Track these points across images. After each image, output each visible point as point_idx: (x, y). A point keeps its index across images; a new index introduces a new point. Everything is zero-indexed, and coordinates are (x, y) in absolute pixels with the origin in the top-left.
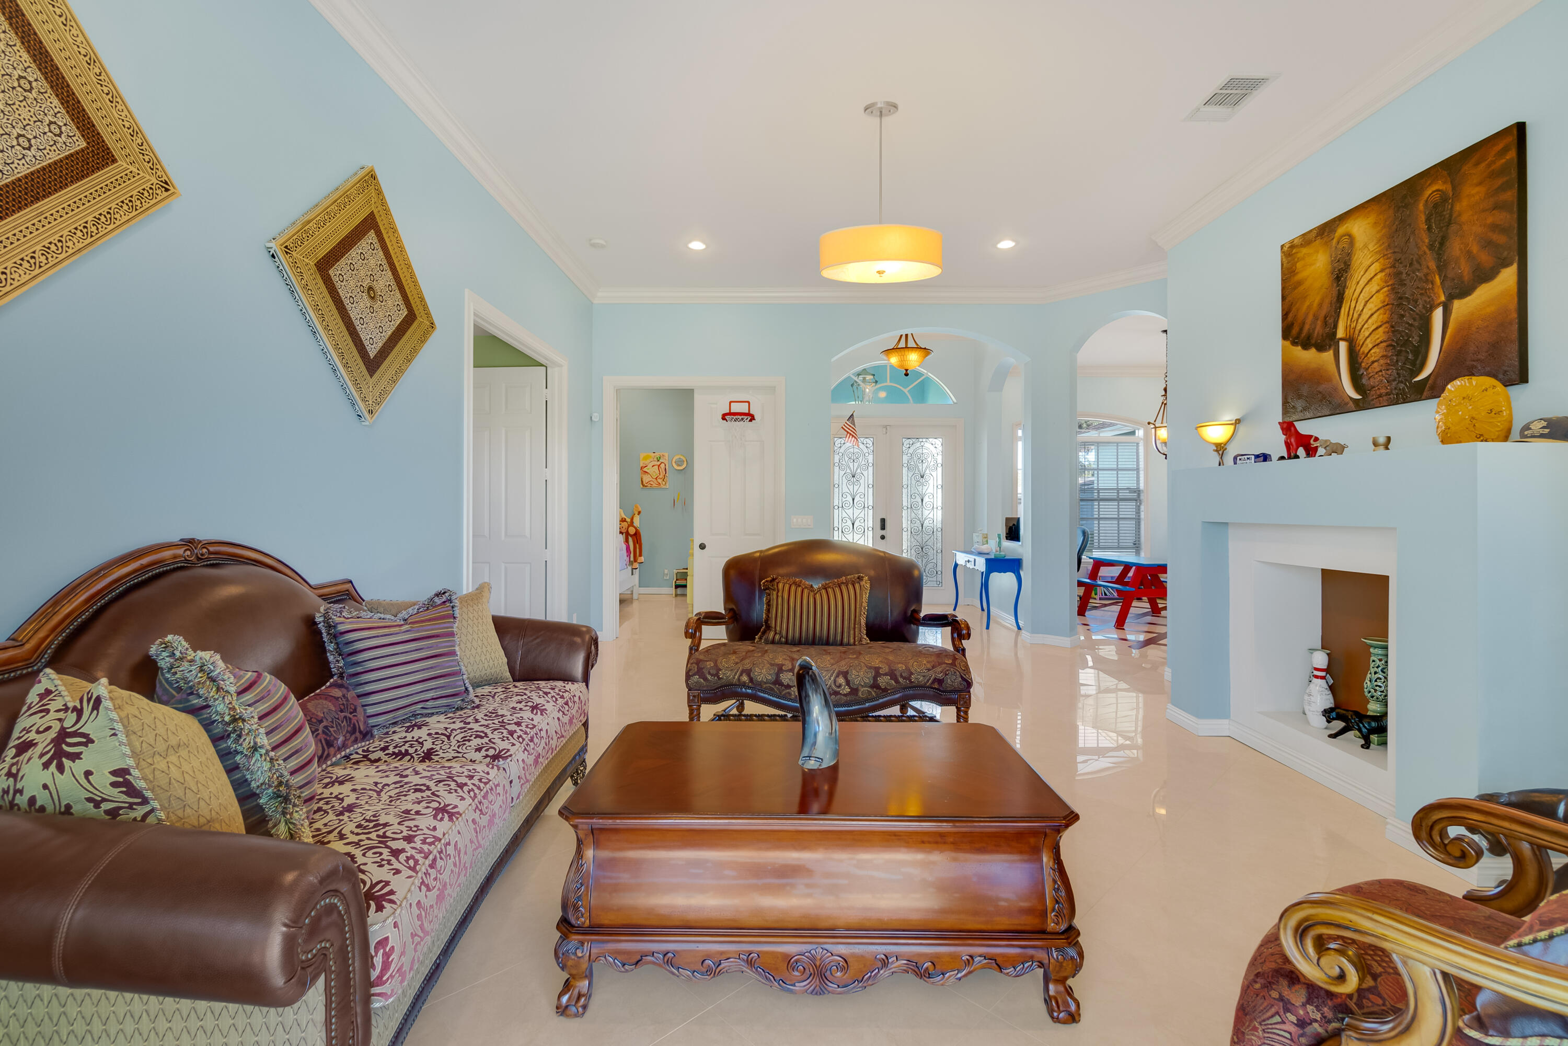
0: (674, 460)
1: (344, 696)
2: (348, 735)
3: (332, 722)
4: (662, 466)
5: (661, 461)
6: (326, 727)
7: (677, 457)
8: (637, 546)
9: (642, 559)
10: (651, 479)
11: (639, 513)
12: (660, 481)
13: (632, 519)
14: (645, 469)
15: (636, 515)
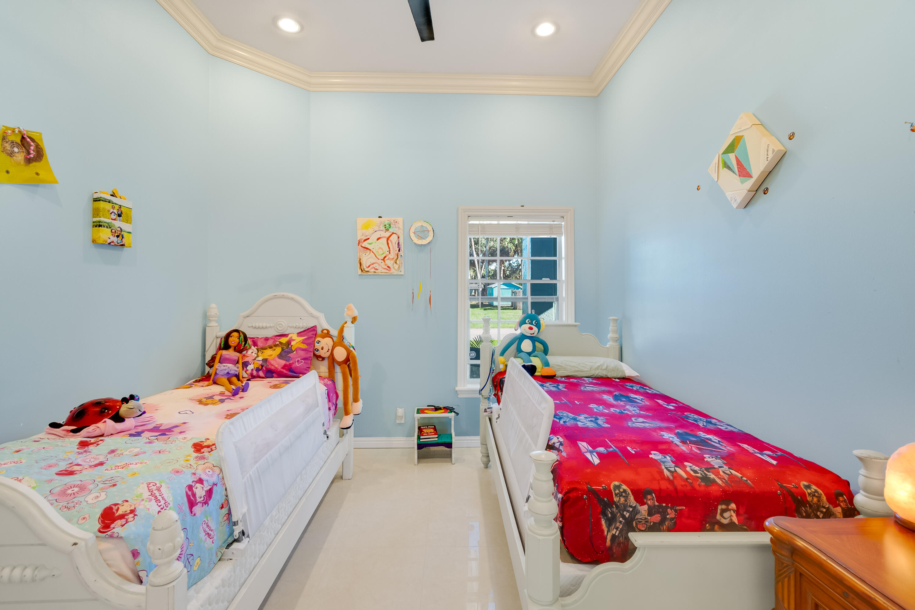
0: (412, 230)
4: (394, 238)
5: (391, 230)
7: (417, 225)
8: (350, 381)
9: (358, 407)
10: (374, 260)
11: (354, 320)
12: (389, 263)
13: (342, 330)
14: (365, 244)
15: (349, 324)
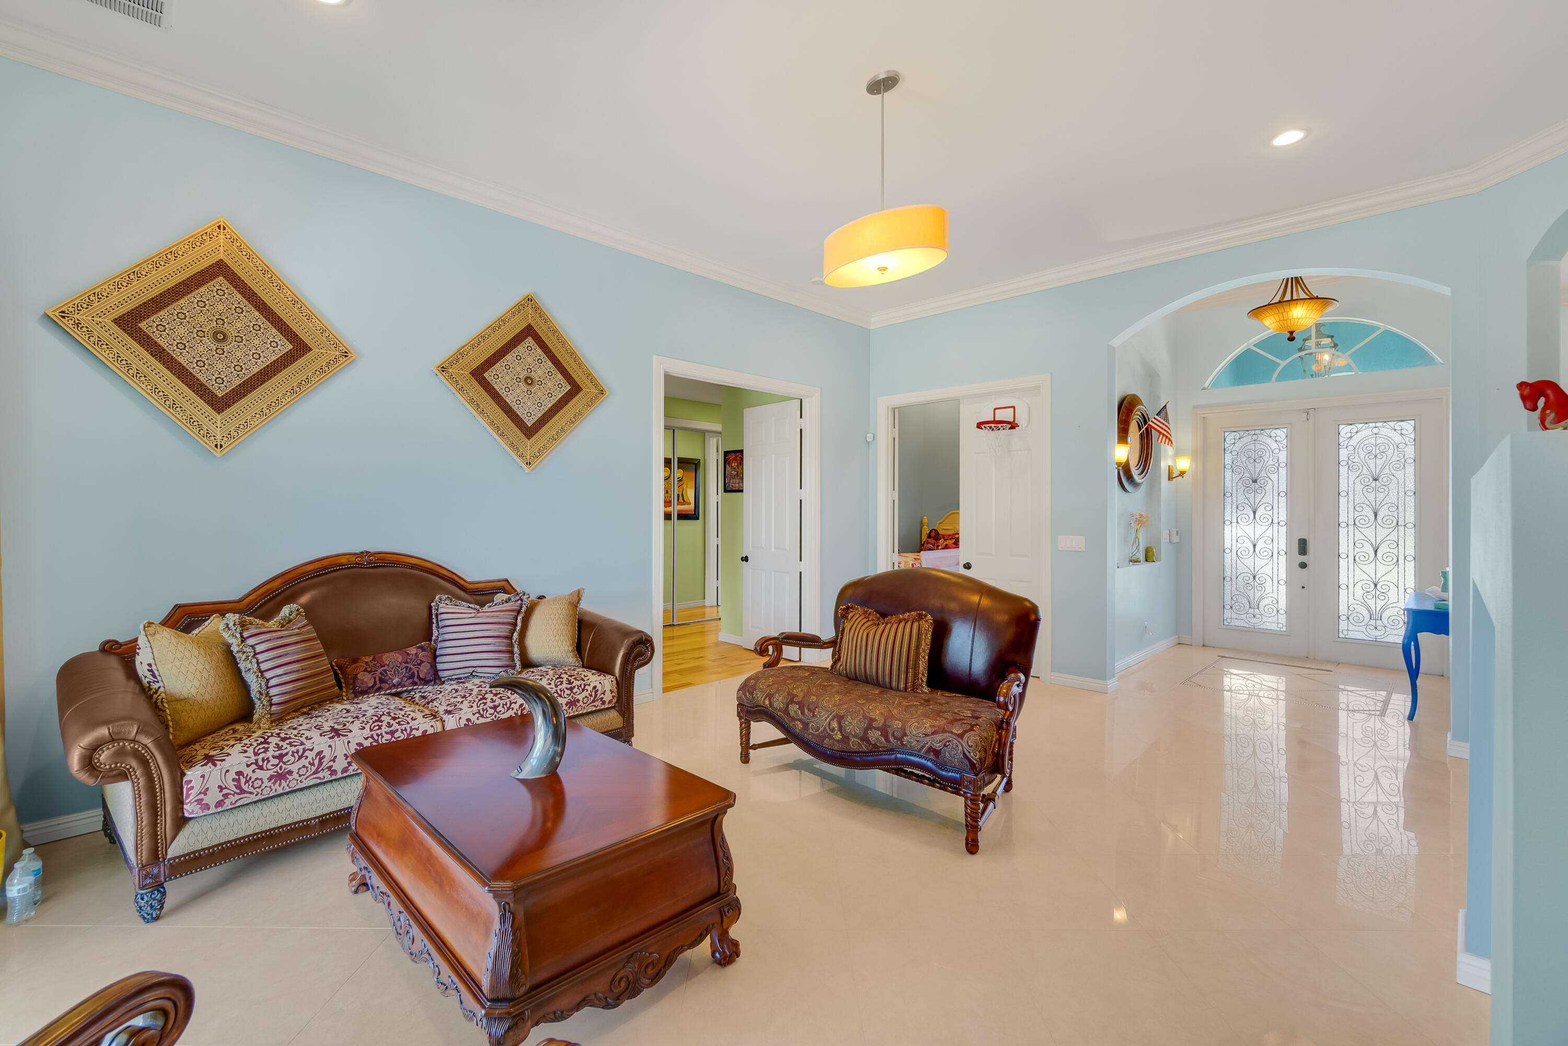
1: (416, 654)
2: (405, 679)
3: (392, 668)
6: (385, 671)
